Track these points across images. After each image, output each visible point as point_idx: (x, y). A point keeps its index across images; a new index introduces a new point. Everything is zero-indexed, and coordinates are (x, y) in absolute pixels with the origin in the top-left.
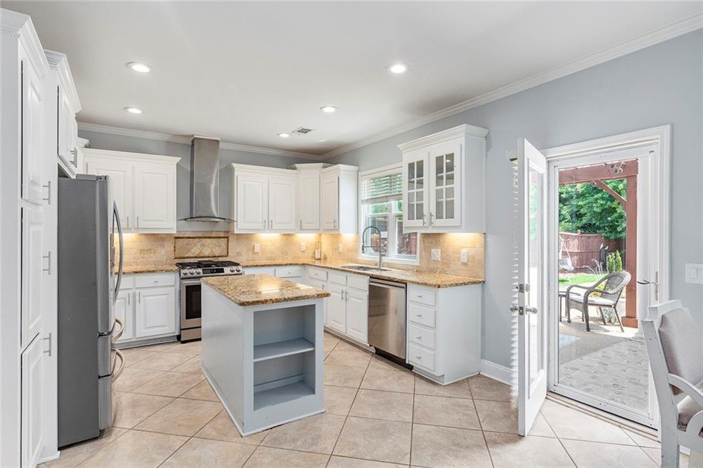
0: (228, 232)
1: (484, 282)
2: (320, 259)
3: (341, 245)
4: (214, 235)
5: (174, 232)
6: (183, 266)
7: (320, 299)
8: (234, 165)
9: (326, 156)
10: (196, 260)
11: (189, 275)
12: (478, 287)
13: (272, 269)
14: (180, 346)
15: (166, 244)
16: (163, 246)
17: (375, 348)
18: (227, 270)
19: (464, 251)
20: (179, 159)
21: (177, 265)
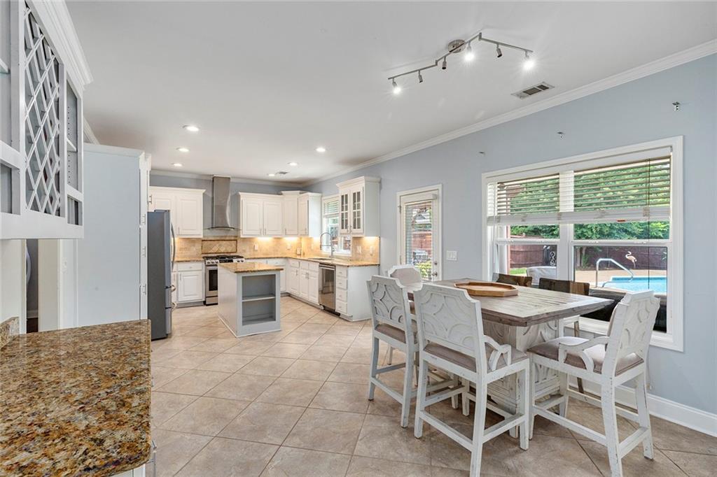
0: (236, 237)
1: (379, 265)
2: (300, 255)
3: (312, 245)
4: (227, 238)
5: (202, 237)
6: (208, 258)
7: (278, 272)
8: (240, 193)
9: (303, 186)
10: (216, 255)
11: (211, 264)
12: (376, 268)
13: (265, 260)
14: (205, 307)
15: (197, 245)
16: (194, 246)
17: (324, 306)
18: (235, 260)
19: (371, 247)
20: (204, 191)
21: (203, 258)
